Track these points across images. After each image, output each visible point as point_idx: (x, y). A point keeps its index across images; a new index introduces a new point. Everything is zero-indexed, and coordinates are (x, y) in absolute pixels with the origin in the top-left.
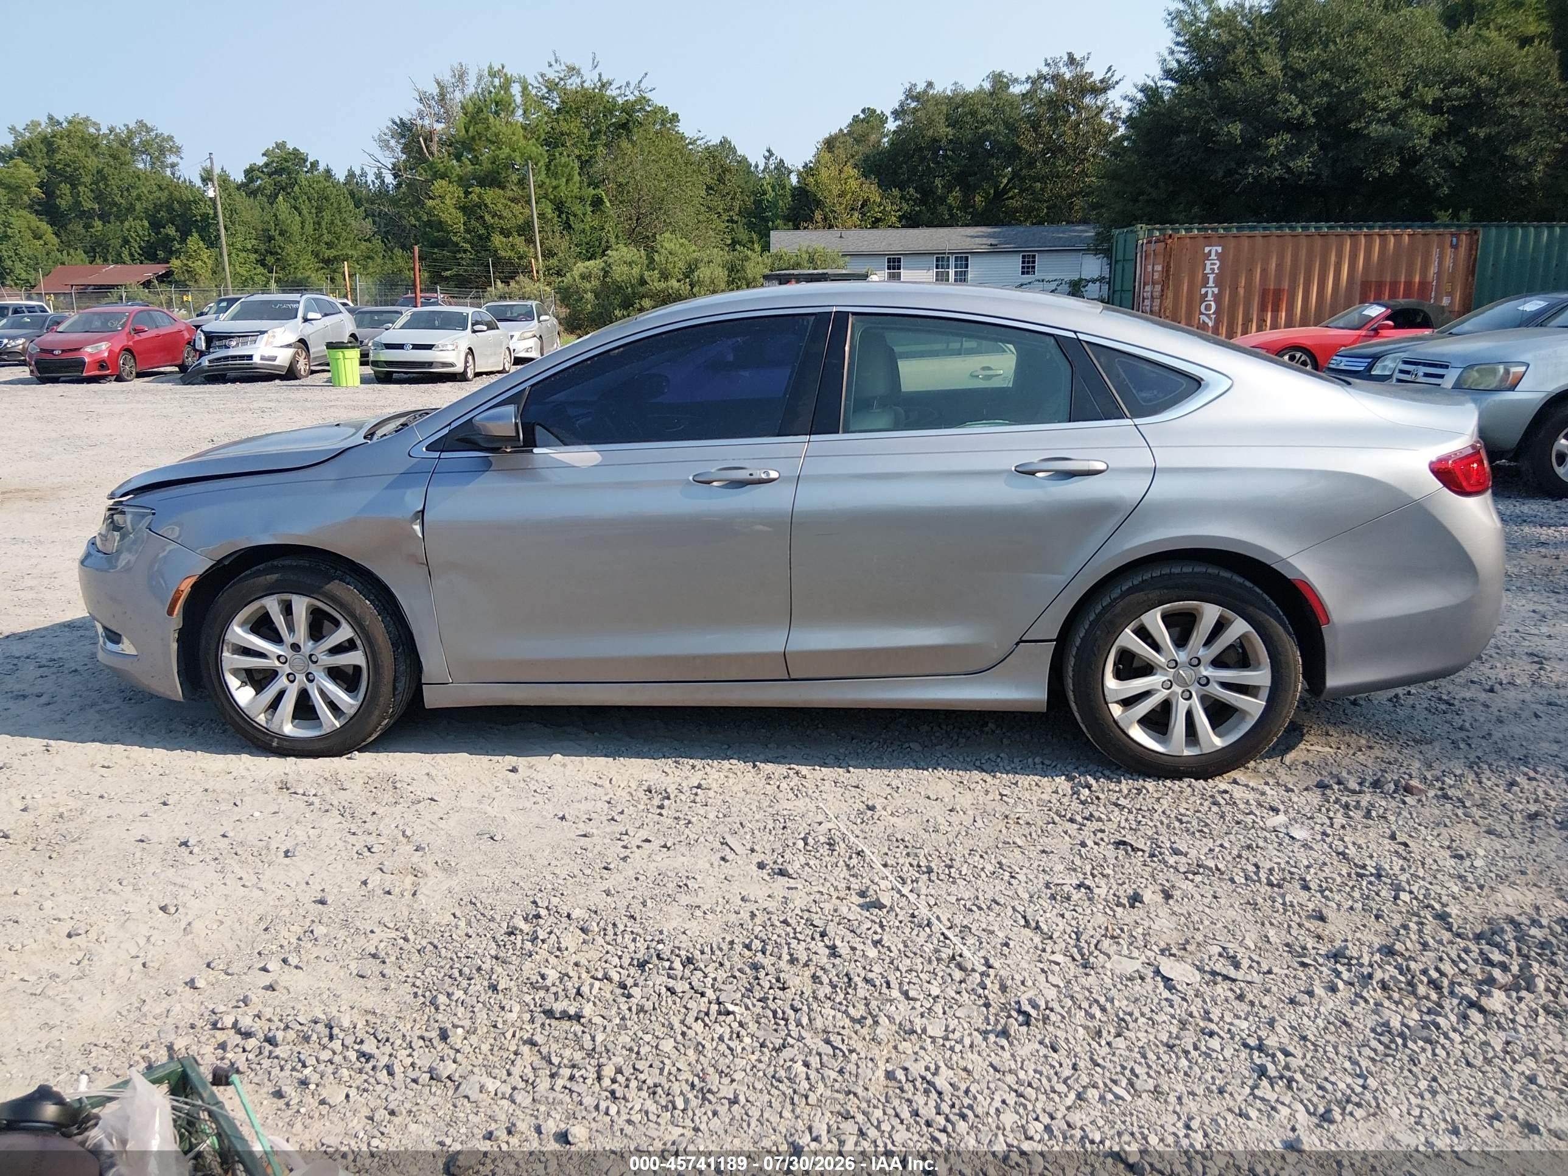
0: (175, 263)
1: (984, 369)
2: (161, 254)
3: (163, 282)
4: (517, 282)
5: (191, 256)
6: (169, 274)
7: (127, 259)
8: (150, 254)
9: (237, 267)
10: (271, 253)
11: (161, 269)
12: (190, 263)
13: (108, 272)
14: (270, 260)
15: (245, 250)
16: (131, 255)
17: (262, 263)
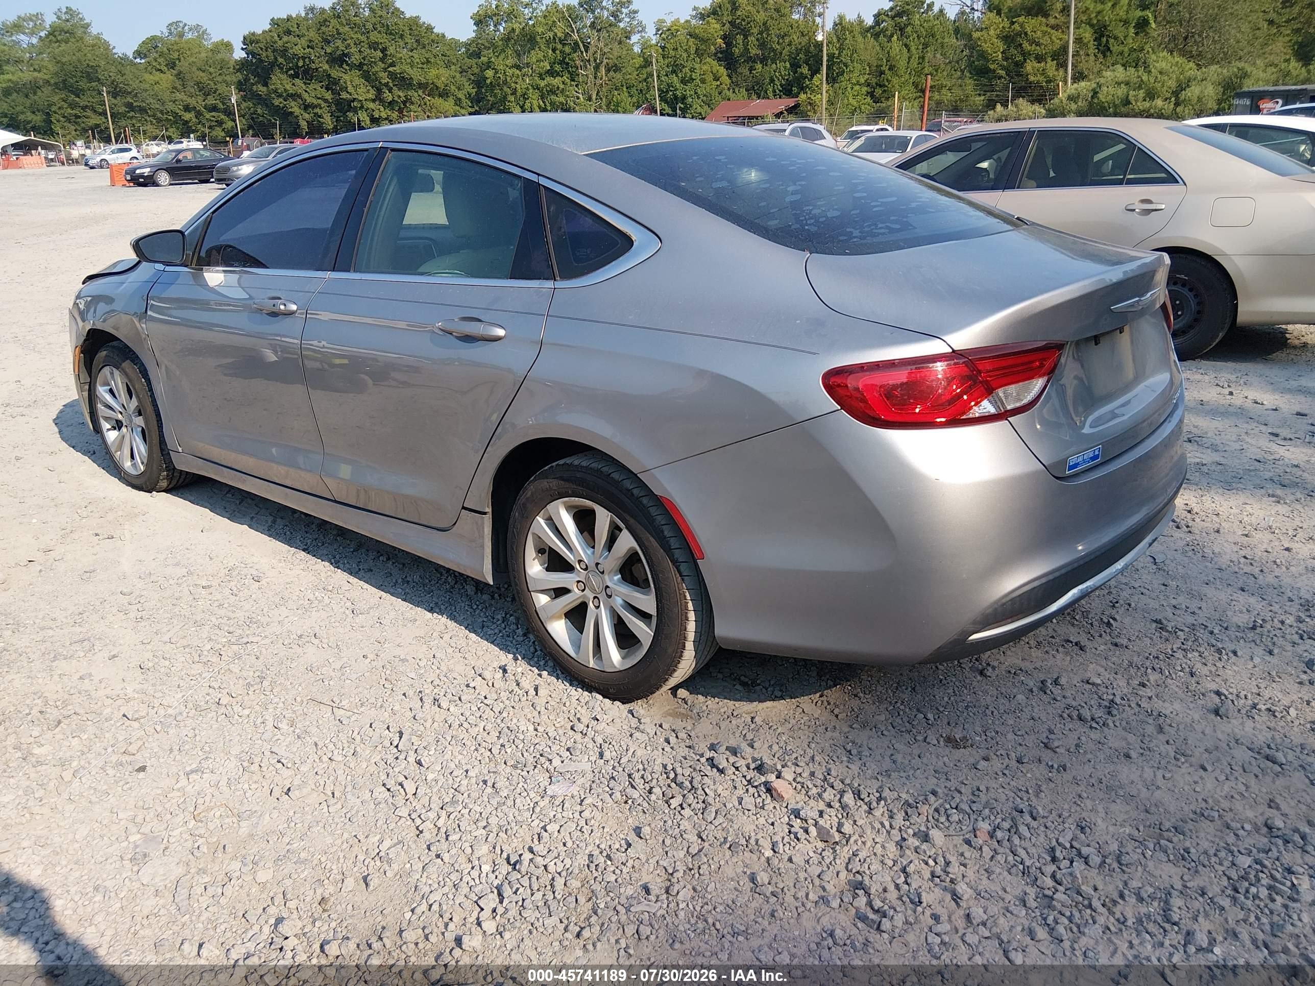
0: (803, 96)
1: (1144, 201)
2: (795, 90)
3: (791, 113)
4: (1016, 106)
5: (813, 91)
6: (797, 106)
7: (771, 95)
8: (787, 91)
9: (850, 99)
10: (881, 86)
11: (791, 102)
12: (812, 97)
13: (756, 106)
14: (878, 91)
15: (858, 83)
16: (774, 91)
17: (871, 94)
